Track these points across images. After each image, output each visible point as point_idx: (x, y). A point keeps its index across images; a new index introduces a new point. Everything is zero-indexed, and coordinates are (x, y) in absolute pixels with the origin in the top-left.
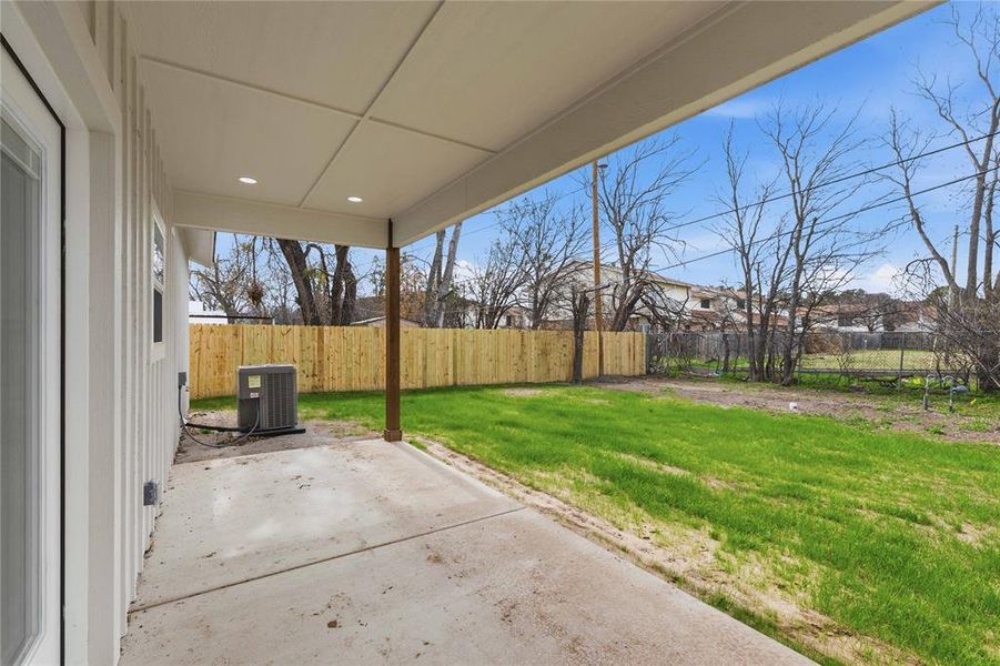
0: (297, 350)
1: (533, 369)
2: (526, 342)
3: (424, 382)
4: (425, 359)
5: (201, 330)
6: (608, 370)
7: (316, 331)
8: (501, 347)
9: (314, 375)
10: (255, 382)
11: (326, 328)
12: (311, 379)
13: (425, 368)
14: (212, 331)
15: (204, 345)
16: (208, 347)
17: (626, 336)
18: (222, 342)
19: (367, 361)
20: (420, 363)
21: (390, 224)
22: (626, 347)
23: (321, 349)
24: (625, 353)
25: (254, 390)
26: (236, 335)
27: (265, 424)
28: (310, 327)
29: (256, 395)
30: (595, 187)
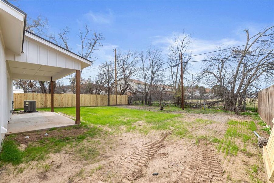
0: (40, 98)
1: (99, 103)
2: (97, 97)
3: (72, 105)
4: (72, 101)
5: (16, 94)
6: (118, 103)
7: (45, 95)
8: (91, 98)
9: (44, 104)
10: (27, 103)
11: (47, 94)
12: (43, 105)
13: (72, 103)
14: (19, 94)
15: (17, 98)
16: (18, 98)
17: (123, 96)
18: (21, 97)
19: (57, 101)
20: (71, 101)
21: (52, 77)
22: (123, 98)
23: (46, 99)
24: (123, 100)
25: (27, 105)
26: (25, 95)
27: (29, 111)
28: (43, 94)
29: (28, 105)
30: (116, 63)
